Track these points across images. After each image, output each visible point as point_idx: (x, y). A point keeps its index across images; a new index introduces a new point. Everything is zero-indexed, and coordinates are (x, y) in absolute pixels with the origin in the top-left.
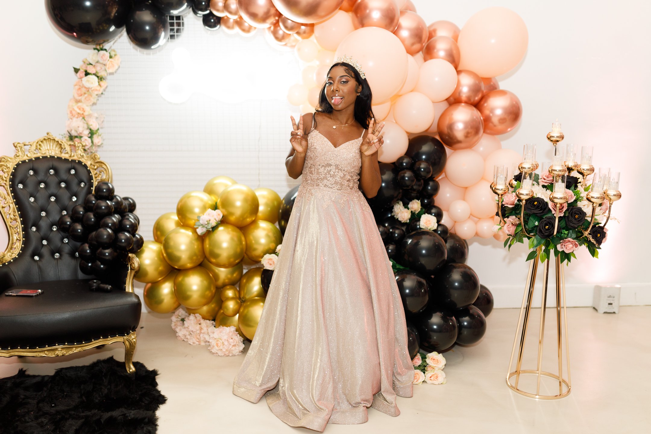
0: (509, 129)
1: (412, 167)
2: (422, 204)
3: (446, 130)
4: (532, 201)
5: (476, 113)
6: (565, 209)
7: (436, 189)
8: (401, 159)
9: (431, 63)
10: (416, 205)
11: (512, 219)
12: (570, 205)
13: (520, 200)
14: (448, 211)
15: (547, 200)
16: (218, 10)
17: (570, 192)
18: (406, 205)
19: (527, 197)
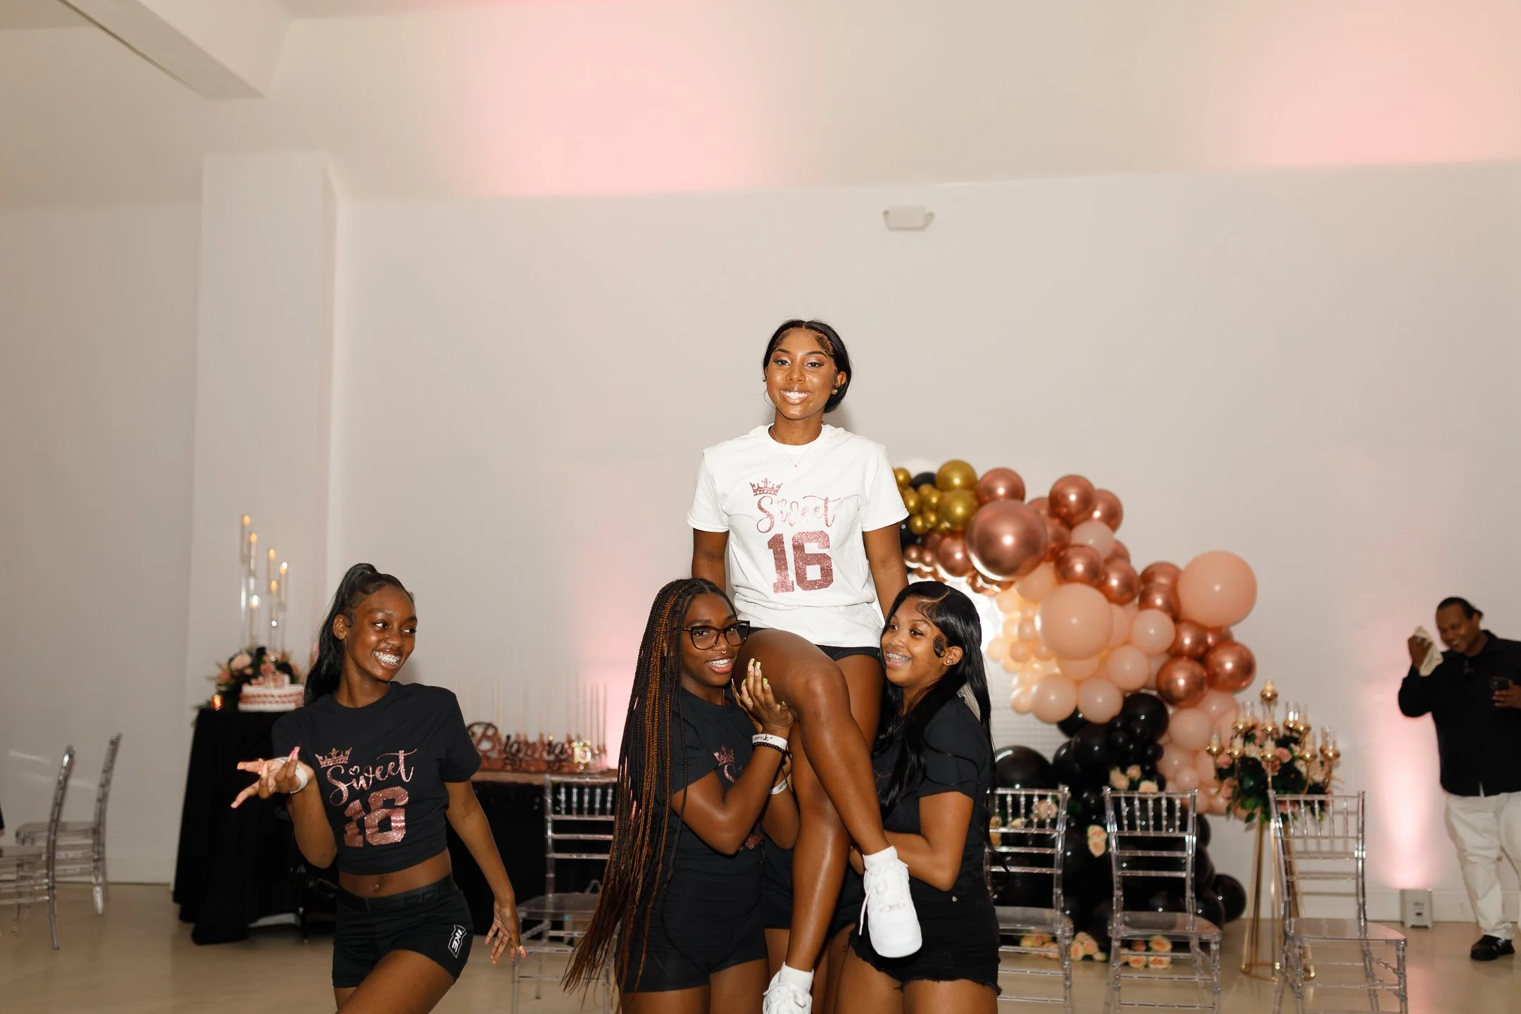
0: (1244, 684)
1: (1127, 728)
2: (1143, 770)
3: (1164, 687)
4: (1244, 759)
5: (1198, 669)
6: (1278, 768)
7: (1159, 752)
8: (1114, 719)
9: (1149, 613)
10: (1134, 771)
11: (1227, 781)
12: (1283, 765)
13: (1234, 760)
14: (1174, 780)
15: (1259, 758)
16: (912, 561)
17: (1285, 751)
18: (1124, 771)
19: (1240, 756)
